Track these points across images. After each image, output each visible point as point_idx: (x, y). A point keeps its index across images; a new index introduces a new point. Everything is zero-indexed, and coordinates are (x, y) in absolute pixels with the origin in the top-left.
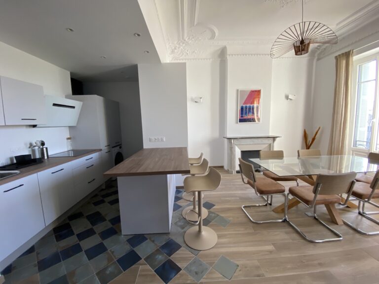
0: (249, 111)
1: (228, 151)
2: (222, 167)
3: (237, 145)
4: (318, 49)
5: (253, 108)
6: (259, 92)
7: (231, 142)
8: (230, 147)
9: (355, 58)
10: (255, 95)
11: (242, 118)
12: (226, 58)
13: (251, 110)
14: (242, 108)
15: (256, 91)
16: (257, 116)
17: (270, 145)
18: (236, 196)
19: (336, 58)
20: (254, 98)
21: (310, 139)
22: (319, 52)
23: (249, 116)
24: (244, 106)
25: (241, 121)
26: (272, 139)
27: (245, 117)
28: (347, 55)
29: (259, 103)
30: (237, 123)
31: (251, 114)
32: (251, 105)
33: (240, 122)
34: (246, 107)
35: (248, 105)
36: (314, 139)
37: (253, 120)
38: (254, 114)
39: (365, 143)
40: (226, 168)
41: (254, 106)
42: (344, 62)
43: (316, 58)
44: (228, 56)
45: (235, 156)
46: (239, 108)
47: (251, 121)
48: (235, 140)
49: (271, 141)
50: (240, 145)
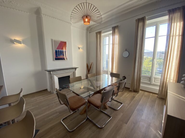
0: (61, 54)
1: (49, 79)
2: (46, 90)
3: (54, 75)
4: (90, 28)
5: (63, 52)
6: (65, 43)
7: (51, 74)
8: (50, 77)
9: (103, 35)
10: (63, 44)
11: (57, 58)
12: (41, 15)
13: (62, 53)
14: (56, 52)
15: (64, 42)
16: (66, 57)
17: (74, 72)
18: (57, 112)
19: (96, 33)
20: (63, 46)
21: (89, 68)
22: (90, 29)
23: (61, 57)
24: (57, 50)
25: (57, 59)
26: (75, 69)
27: (59, 57)
28: (100, 33)
29: (66, 49)
30: (54, 60)
31: (62, 55)
32: (62, 50)
33: (55, 60)
34: (59, 51)
35: (60, 50)
36: (90, 67)
37: (63, 59)
38: (64, 55)
39: (106, 68)
40: (49, 90)
41: (63, 51)
42: (99, 35)
43: (89, 32)
44: (42, 15)
45: (54, 82)
46: (54, 51)
47: (62, 60)
48: (53, 72)
49: (74, 70)
50: (57, 74)
